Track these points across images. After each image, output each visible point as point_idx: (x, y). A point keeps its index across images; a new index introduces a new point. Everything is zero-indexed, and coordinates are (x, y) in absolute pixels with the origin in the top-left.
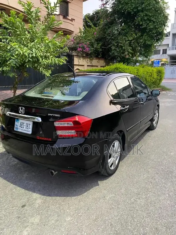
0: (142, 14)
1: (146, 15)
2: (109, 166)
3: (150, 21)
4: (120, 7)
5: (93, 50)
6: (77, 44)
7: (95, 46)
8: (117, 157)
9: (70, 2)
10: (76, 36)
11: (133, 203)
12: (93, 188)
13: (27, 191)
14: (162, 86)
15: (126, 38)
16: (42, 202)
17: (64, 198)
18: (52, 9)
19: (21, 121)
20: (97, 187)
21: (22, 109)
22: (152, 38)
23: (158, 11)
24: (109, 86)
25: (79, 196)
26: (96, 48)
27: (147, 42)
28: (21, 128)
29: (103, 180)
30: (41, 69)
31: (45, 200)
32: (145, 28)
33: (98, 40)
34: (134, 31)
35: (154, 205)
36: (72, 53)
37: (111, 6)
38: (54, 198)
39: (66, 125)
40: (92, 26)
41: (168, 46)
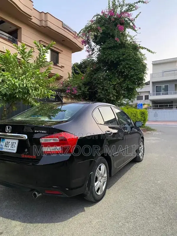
0: (123, 63)
1: (127, 64)
2: (96, 190)
3: (131, 69)
4: (104, 57)
5: (81, 92)
6: (66, 87)
7: (83, 89)
8: (104, 182)
9: (60, 53)
10: (65, 81)
11: (121, 227)
12: (78, 214)
13: (5, 219)
14: (146, 127)
15: (111, 82)
16: (22, 229)
17: (47, 224)
18: (44, 51)
19: (6, 140)
20: (83, 212)
21: (9, 128)
22: (134, 83)
23: (136, 61)
24: (94, 111)
25: (63, 222)
26: (83, 91)
27: (130, 86)
28: (6, 148)
29: (90, 206)
30: (30, 100)
31: (25, 227)
32: (127, 75)
33: (85, 84)
34: (118, 77)
35: (143, 228)
36: (61, 95)
37: (97, 57)
38: (35, 225)
39: (52, 141)
40: (80, 73)
41: (149, 93)
